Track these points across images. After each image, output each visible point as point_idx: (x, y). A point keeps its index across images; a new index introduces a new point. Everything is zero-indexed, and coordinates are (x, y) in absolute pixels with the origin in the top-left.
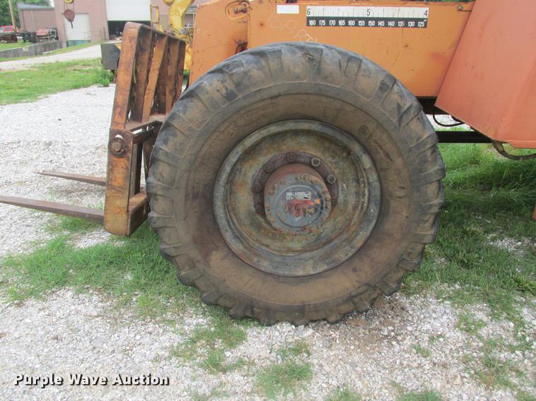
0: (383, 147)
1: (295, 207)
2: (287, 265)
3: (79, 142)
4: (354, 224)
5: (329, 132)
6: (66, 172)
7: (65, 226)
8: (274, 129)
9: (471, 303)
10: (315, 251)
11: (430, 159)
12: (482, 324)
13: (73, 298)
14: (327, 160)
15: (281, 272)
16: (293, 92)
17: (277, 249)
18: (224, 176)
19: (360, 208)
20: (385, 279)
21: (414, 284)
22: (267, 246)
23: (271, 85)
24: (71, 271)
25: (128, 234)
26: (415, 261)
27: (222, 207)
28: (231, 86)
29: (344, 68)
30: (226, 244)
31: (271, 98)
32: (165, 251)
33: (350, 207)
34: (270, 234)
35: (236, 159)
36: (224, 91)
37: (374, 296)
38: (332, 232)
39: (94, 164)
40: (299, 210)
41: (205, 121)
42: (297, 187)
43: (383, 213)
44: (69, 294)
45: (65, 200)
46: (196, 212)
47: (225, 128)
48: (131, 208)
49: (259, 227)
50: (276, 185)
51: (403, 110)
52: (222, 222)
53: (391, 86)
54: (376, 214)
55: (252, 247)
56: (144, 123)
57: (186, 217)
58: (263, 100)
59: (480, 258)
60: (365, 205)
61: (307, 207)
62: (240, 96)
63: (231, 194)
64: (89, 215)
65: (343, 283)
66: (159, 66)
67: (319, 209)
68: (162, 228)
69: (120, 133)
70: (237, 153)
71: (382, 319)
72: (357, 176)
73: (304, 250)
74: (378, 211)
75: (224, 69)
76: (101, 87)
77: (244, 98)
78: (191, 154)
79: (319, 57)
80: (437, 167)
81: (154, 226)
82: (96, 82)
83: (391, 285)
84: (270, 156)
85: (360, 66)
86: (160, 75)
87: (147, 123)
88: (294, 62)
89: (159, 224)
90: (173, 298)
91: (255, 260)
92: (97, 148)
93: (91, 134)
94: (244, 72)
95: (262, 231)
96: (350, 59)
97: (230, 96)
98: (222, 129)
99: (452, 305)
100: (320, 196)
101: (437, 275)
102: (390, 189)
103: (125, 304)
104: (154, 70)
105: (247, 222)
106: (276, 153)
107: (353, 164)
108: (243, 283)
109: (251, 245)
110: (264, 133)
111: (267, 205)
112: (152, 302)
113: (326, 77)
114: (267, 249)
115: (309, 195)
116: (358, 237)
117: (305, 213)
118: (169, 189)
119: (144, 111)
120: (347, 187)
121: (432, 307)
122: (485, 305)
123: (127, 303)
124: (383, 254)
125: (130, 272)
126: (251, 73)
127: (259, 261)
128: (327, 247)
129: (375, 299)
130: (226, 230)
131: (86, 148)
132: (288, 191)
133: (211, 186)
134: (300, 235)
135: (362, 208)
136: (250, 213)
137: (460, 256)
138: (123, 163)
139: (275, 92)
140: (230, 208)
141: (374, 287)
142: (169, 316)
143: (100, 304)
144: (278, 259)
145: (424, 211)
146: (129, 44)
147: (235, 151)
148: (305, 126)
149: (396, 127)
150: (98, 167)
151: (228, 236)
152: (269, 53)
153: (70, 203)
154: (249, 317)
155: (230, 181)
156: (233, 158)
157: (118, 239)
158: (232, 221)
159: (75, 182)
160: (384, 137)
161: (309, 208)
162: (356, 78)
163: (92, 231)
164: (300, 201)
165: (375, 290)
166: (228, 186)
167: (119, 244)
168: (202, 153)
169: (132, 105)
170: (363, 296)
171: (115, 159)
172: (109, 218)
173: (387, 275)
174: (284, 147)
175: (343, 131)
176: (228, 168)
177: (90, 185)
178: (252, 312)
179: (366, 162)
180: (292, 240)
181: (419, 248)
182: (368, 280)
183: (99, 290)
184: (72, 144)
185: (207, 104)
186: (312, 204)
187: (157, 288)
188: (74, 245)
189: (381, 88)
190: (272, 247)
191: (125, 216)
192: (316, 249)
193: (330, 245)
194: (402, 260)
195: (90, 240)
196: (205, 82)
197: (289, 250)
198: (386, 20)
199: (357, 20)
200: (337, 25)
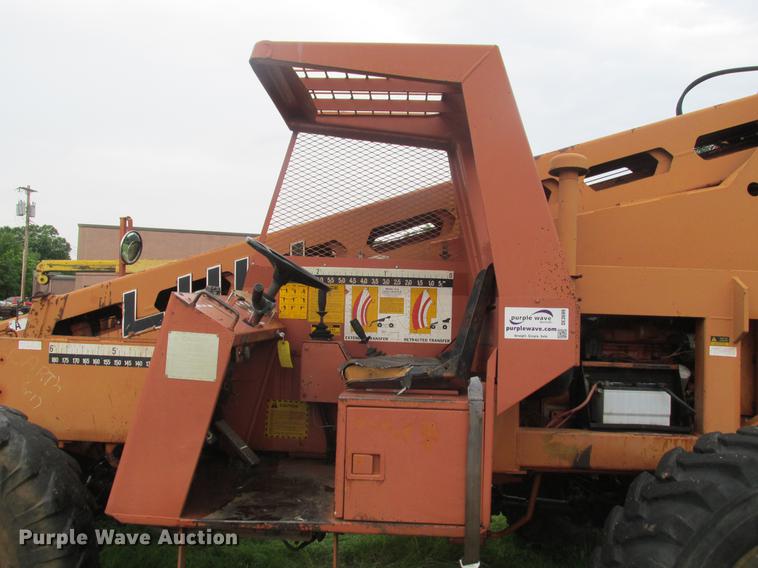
198: (134, 360)
199: (102, 358)
200: (81, 363)
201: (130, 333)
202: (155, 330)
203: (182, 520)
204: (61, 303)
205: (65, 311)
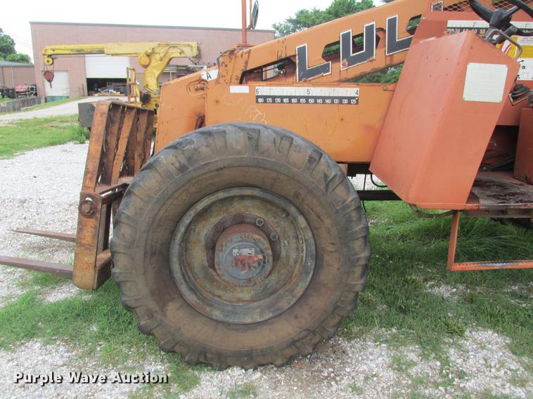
0: (315, 210)
1: (241, 262)
2: (236, 314)
3: (53, 199)
4: (296, 276)
5: (269, 197)
6: (39, 229)
7: (36, 281)
8: (221, 195)
9: (405, 345)
10: (262, 301)
11: (354, 219)
12: (412, 364)
13: (40, 349)
14: (270, 220)
15: (231, 320)
16: (236, 165)
17: (229, 299)
18: (179, 236)
19: (300, 261)
20: (323, 325)
21: (355, 329)
22: (220, 297)
23: (217, 159)
24: (40, 324)
25: (95, 288)
26: (349, 308)
27: (178, 262)
28: (183, 161)
29: (277, 144)
30: (181, 296)
31: (217, 170)
32: (126, 303)
33: (292, 261)
34: (222, 286)
35: (189, 221)
36: (177, 165)
37: (315, 340)
38: (277, 283)
39: (67, 221)
40: (244, 265)
41: (161, 189)
42: (242, 245)
43: (318, 267)
44: (36, 345)
45: (37, 256)
46: (154, 268)
47: (179, 195)
48: (99, 264)
49: (212, 280)
50: (224, 243)
51: (329, 179)
52: (178, 275)
53: (317, 159)
54: (313, 267)
55: (205, 298)
56: (113, 186)
57: (145, 272)
58: (211, 171)
59: (417, 304)
60: (304, 259)
61: (251, 262)
62: (191, 169)
63: (186, 251)
64: (60, 270)
65: (287, 329)
66: (128, 134)
67: (262, 263)
68: (124, 282)
69: (90, 196)
70: (190, 216)
71: (324, 362)
72: (296, 233)
73: (253, 300)
74: (314, 264)
75: (178, 146)
76: (77, 144)
77: (194, 170)
78: (150, 218)
79: (257, 135)
80: (362, 226)
81: (116, 281)
82: (72, 139)
83: (329, 330)
84: (220, 218)
85: (291, 143)
86: (128, 142)
87: (117, 185)
88: (237, 140)
89: (121, 278)
90: (135, 347)
91: (208, 309)
92: (70, 205)
93: (65, 190)
94: (195, 149)
95: (215, 283)
96: (283, 137)
97: (182, 169)
98: (176, 195)
99: (388, 348)
100: (262, 252)
101: (376, 321)
102: (323, 246)
103: (90, 354)
104: (123, 138)
105: (201, 275)
106: (225, 215)
107: (293, 223)
108: (197, 331)
109: (205, 296)
110: (213, 198)
111: (216, 260)
112: (114, 352)
113: (263, 153)
114: (219, 300)
115: (252, 251)
116: (298, 288)
117: (250, 267)
118: (130, 247)
119: (113, 174)
120: (289, 243)
121: (370, 350)
122: (417, 346)
123: (91, 353)
124: (320, 302)
125: (95, 324)
126: (200, 150)
127: (211, 310)
128: (273, 297)
129: (316, 344)
130: (182, 284)
131: (59, 205)
132: (234, 248)
133: (168, 244)
134: (247, 286)
135: (301, 262)
136: (203, 268)
137: (399, 303)
138: (92, 223)
139: (220, 165)
140: (185, 264)
141: (314, 332)
142: (130, 363)
143: (66, 354)
144: (229, 308)
145: (352, 263)
146: (100, 119)
147: (188, 214)
148: (248, 192)
149: (324, 193)
150: (70, 223)
151: (184, 288)
152: (215, 133)
153: (42, 259)
154: (202, 363)
155: (185, 239)
156: (187, 220)
157: (87, 292)
158: (187, 275)
159: (48, 239)
160: (315, 201)
161: (253, 263)
162: (288, 153)
163: (62, 286)
164: (246, 256)
165: (315, 335)
166: (183, 244)
167: (87, 297)
168: (158, 217)
169: (102, 170)
170: (304, 341)
171: (85, 219)
172: (78, 273)
173: (324, 320)
174: (232, 210)
175: (280, 196)
176: (182, 229)
177: (62, 241)
178: (206, 358)
179: (302, 221)
180: (242, 291)
181: (352, 296)
182: (307, 326)
183: (66, 341)
184: (46, 201)
185: (163, 175)
186: (256, 259)
187: (120, 338)
188: (44, 299)
189: (309, 161)
190: (223, 297)
191: (92, 271)
192: (264, 299)
193: (275, 295)
194: (336, 307)
195: (60, 294)
196: (162, 157)
197: (239, 300)
198: (324, 98)
199: (299, 98)
200: (282, 102)
201: (303, 79)
202: (323, 76)
203: (468, 205)
204: (245, 57)
205: (249, 63)
